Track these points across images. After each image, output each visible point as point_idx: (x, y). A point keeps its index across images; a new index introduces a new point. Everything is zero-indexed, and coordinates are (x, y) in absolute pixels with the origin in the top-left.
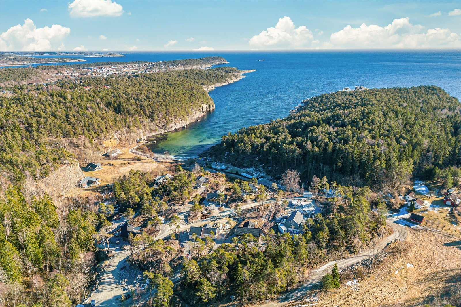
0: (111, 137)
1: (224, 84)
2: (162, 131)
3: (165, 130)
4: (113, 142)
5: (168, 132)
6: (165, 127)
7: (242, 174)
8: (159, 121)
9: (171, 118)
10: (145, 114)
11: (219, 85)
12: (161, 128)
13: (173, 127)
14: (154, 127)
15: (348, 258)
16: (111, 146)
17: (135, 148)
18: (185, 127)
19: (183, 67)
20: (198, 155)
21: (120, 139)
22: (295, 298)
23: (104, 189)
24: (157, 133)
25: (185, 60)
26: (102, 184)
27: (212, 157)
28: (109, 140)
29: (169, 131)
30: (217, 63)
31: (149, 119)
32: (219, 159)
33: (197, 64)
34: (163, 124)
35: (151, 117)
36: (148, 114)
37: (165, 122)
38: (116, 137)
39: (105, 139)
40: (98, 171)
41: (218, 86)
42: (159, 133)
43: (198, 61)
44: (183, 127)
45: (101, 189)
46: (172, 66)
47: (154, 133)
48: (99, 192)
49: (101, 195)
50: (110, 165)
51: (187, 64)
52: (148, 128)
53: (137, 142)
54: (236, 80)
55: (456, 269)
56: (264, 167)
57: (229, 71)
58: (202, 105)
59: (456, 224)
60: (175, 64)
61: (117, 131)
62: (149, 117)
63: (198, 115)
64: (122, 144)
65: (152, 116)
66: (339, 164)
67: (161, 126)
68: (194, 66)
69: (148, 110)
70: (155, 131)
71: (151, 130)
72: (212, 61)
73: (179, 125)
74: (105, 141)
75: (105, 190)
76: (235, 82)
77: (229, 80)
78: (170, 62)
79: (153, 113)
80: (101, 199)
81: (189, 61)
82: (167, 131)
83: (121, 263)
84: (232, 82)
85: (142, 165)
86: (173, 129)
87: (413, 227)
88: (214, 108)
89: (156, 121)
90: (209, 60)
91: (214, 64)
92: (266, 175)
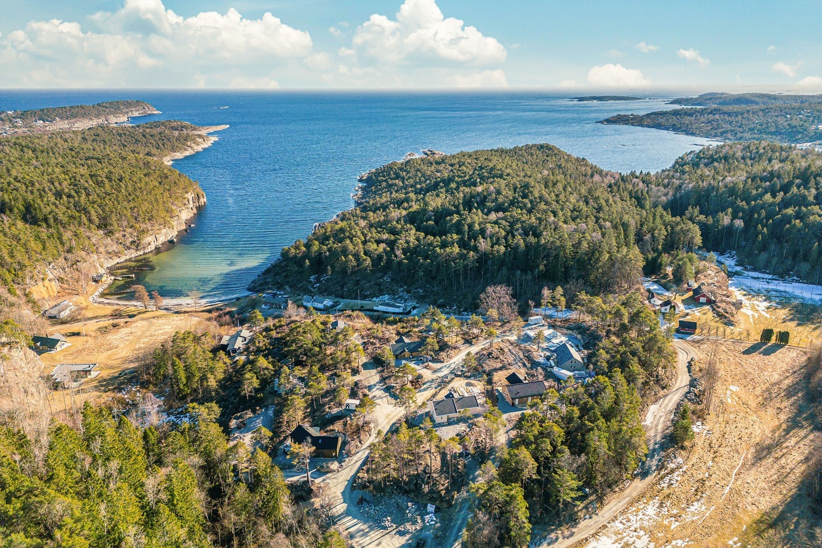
0: (42, 276)
1: (187, 153)
2: (133, 254)
3: (137, 250)
4: (49, 288)
5: (144, 254)
6: (136, 244)
7: (375, 308)
8: (123, 233)
9: (143, 226)
10: (90, 220)
11: (179, 155)
12: (129, 248)
13: (152, 243)
14: (115, 248)
15: (665, 396)
16: (46, 296)
17: (97, 293)
18: (175, 240)
19: (66, 122)
20: (249, 290)
21: (60, 280)
22: (654, 468)
23: (118, 381)
24: (123, 259)
25: (68, 108)
26: (105, 374)
27: (284, 289)
28: (40, 283)
29: (146, 251)
30: (136, 114)
31: (101, 232)
32: (304, 290)
33: (98, 116)
34: (131, 240)
35: (104, 224)
36: (97, 221)
37: (135, 234)
38: (51, 276)
39: (33, 283)
40: (62, 351)
41: (176, 158)
42: (128, 257)
43: (98, 110)
44: (171, 242)
45: (113, 385)
46: (41, 122)
47: (117, 260)
48: (113, 390)
49: (119, 395)
50: (74, 334)
51: (74, 116)
52: (102, 249)
53: (96, 281)
54: (206, 146)
55: (781, 380)
56: (408, 292)
57: (179, 129)
58: (186, 196)
59: (732, 325)
60: (46, 115)
61: (50, 263)
62: (99, 227)
63: (186, 214)
64: (68, 287)
65: (106, 226)
66: (542, 267)
67: (128, 244)
68: (91, 119)
69: (96, 212)
70: (117, 254)
71: (110, 253)
72: (125, 110)
73: (162, 239)
74: (33, 288)
75: (122, 383)
76: (205, 149)
77: (193, 145)
78: (34, 113)
79: (105, 218)
80: (122, 404)
81: (77, 110)
82: (142, 253)
83: (347, 495)
84: (199, 148)
85: (151, 324)
86: (152, 247)
87: (688, 338)
88: (205, 200)
89: (117, 235)
90: (119, 108)
91: (130, 115)
92: (417, 303)
